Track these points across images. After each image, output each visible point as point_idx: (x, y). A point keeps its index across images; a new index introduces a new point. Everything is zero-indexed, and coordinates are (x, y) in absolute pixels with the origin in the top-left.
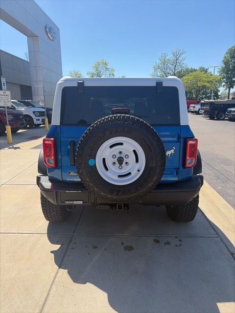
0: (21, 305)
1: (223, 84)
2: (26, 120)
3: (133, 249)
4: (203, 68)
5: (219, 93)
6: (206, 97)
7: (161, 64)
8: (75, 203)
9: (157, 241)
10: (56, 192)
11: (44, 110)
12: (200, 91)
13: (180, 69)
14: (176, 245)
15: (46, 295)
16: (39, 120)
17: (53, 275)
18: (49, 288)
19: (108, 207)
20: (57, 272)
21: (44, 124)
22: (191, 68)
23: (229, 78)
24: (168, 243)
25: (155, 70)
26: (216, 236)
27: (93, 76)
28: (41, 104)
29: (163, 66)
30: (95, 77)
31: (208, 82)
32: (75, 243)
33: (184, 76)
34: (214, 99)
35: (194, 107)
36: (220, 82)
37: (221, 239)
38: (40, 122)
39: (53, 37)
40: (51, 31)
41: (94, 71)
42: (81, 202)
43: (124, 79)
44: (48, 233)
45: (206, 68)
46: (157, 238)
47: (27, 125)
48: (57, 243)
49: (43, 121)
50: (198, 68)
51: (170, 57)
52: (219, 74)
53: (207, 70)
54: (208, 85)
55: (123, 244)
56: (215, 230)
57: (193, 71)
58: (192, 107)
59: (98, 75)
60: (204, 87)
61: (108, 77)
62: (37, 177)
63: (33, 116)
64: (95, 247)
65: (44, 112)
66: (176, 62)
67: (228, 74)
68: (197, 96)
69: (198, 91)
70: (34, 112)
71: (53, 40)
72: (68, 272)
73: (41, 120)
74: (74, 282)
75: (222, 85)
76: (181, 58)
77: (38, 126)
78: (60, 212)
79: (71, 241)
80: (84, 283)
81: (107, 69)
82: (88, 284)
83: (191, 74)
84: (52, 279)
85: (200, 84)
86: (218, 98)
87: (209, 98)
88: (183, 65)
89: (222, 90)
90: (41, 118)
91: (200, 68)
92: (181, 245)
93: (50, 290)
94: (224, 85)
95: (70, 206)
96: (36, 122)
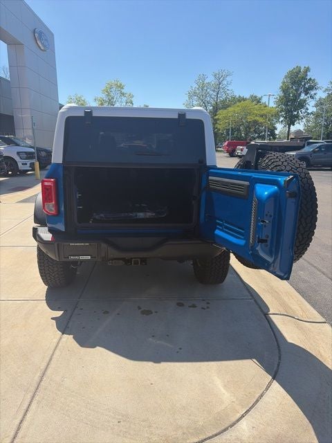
0: (19, 370)
1: (282, 119)
2: (7, 164)
3: (152, 313)
4: (255, 97)
5: (277, 132)
6: (259, 137)
7: (198, 89)
8: (81, 258)
9: (180, 305)
10: (58, 244)
11: (33, 150)
12: (250, 129)
13: (224, 97)
14: (203, 308)
15: (48, 359)
16: (26, 164)
17: (56, 340)
18: (51, 353)
19: (121, 262)
20: (61, 338)
21: (33, 170)
22: (240, 97)
23: (289, 112)
24: (194, 306)
25: (190, 97)
26: (250, 297)
27: (102, 104)
28: (29, 142)
29: (200, 93)
30: (106, 105)
31: (262, 116)
32: (82, 309)
33: (228, 106)
34: (270, 139)
35: (242, 150)
36: (277, 116)
37: (255, 301)
38: (27, 167)
39: (44, 46)
40: (42, 37)
41: (103, 96)
42: (89, 257)
43: (146, 109)
44: (46, 300)
45: (259, 96)
46: (182, 302)
47: (8, 171)
48: (59, 309)
49: (32, 165)
50: (248, 97)
51: (210, 79)
52: (275, 106)
53: (260, 99)
54: (261, 120)
55: (139, 308)
56: (249, 292)
57: (241, 99)
58: (239, 149)
59: (111, 102)
60: (256, 122)
61: (123, 105)
62: (34, 228)
63: (17, 158)
64: (106, 312)
65: (32, 153)
66: (218, 87)
67: (287, 105)
68: (246, 135)
69: (248, 129)
70: (18, 153)
71: (45, 51)
72: (73, 337)
73: (28, 165)
74: (81, 346)
75: (280, 120)
76: (225, 82)
77: (24, 173)
78: (62, 273)
79: (76, 307)
80: (93, 346)
81: (123, 94)
82: (98, 348)
83: (238, 104)
84: (55, 345)
85: (250, 118)
86: (275, 138)
87: (263, 138)
88: (228, 92)
89: (280, 128)
90: (29, 162)
91: (252, 97)
92: (208, 308)
93: (53, 355)
94: (282, 121)
95: (75, 263)
96: (21, 167)
